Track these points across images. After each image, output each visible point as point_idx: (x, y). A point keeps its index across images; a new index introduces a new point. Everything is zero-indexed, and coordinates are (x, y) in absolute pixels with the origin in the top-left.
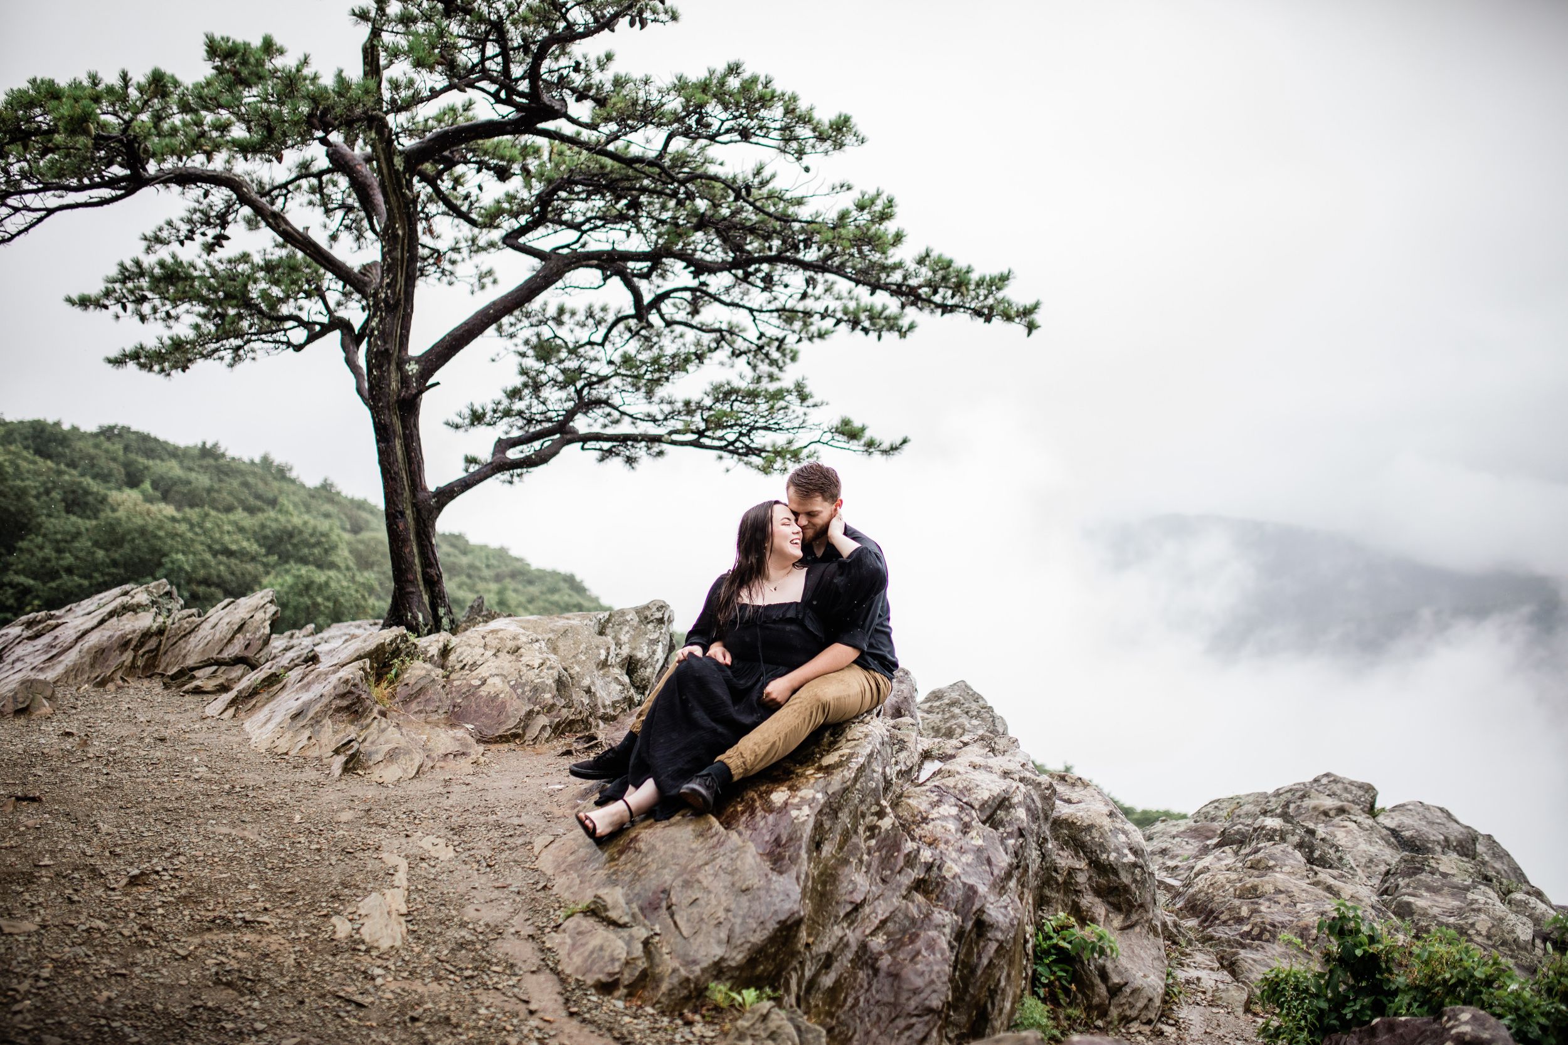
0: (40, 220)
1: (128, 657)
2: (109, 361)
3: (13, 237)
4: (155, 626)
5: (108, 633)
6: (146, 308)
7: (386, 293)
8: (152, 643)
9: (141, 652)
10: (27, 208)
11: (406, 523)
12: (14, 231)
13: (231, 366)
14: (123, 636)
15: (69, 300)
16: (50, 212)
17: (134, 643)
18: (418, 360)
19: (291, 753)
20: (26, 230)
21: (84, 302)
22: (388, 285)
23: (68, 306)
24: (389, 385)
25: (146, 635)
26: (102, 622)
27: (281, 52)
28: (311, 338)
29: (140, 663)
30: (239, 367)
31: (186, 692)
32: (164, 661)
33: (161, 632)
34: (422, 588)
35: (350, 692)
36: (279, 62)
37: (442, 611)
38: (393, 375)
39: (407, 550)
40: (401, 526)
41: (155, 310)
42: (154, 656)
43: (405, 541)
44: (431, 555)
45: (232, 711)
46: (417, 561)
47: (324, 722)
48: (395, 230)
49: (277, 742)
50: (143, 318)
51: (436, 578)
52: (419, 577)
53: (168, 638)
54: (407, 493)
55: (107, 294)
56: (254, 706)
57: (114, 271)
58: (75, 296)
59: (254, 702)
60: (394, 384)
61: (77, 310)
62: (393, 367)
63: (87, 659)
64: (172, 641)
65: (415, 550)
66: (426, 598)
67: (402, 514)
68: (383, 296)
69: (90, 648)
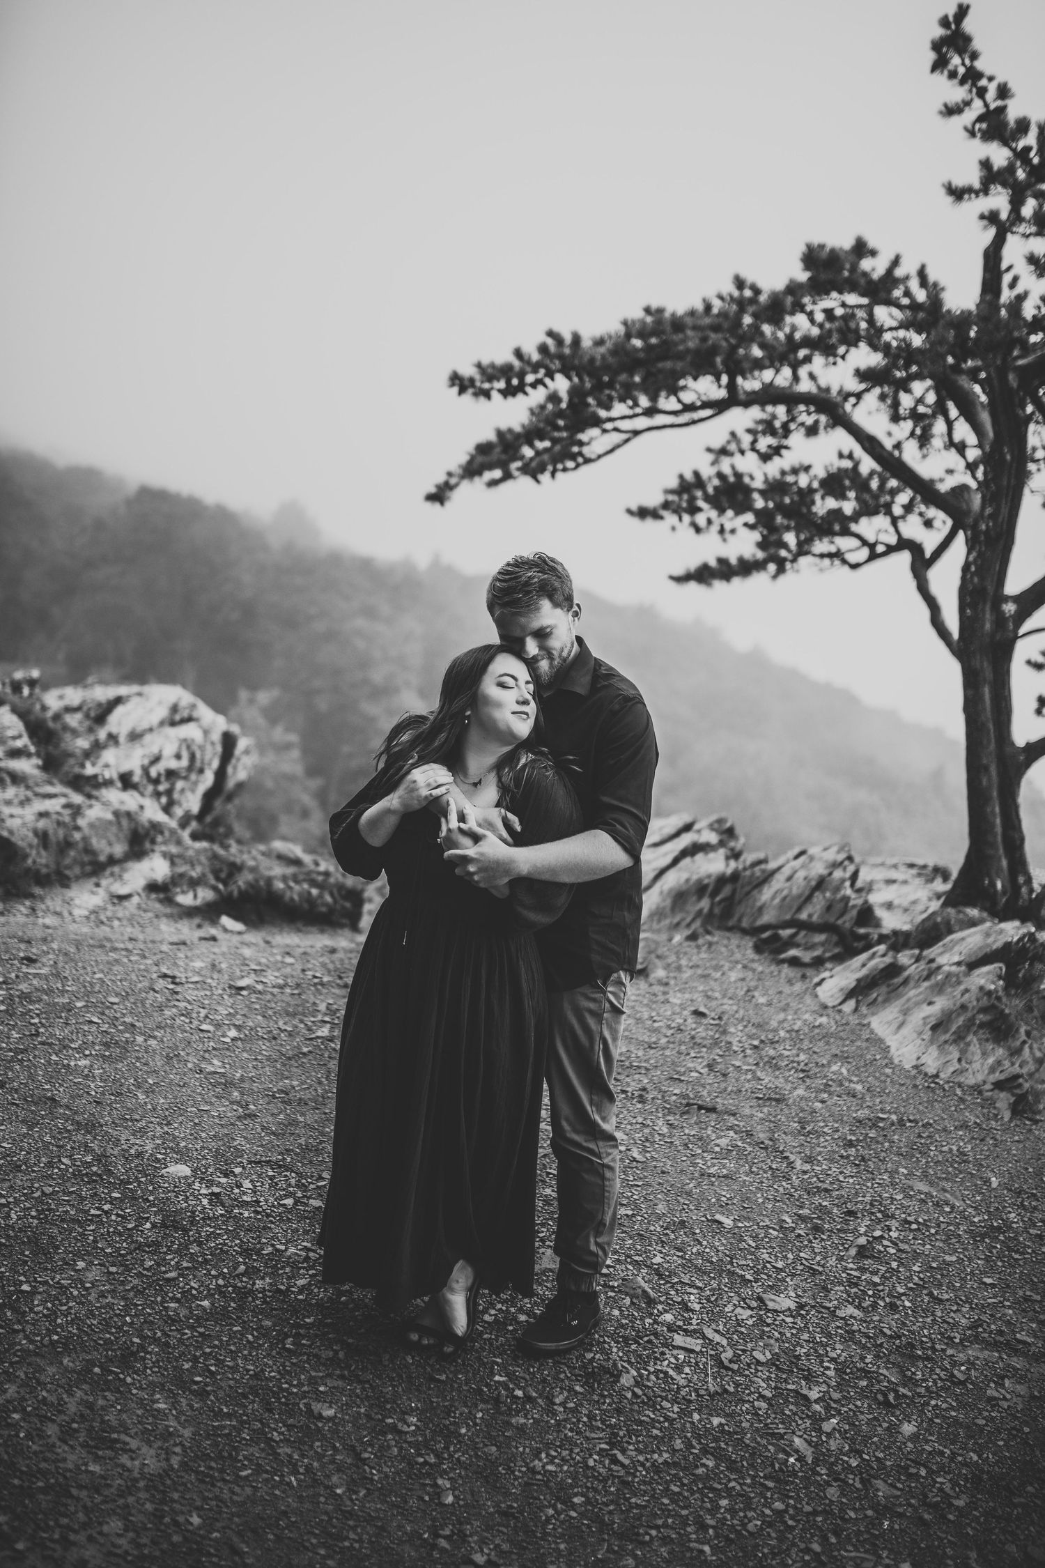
0: (627, 441)
1: (705, 904)
2: (672, 578)
3: (599, 457)
4: (729, 871)
5: (684, 876)
6: (701, 519)
7: (987, 525)
8: (726, 891)
9: (718, 899)
10: (616, 430)
11: (990, 779)
12: (601, 451)
13: (775, 577)
14: (700, 881)
15: (630, 512)
16: (636, 433)
17: (710, 888)
18: (1016, 599)
19: (942, 1075)
20: (612, 451)
21: (643, 513)
22: (990, 516)
23: (627, 516)
24: (983, 626)
25: (722, 880)
26: (675, 862)
27: (873, 253)
28: (873, 556)
29: (717, 911)
30: (782, 579)
31: (783, 961)
32: (739, 910)
33: (735, 876)
34: (1001, 851)
35: (993, 1007)
36: (866, 264)
37: (1021, 879)
38: (988, 616)
39: (989, 810)
40: (985, 782)
41: (709, 522)
42: (729, 907)
43: (988, 800)
44: (1014, 813)
45: (851, 1004)
46: (998, 821)
47: (969, 1039)
48: (1002, 456)
49: (922, 1061)
50: (698, 530)
51: (1018, 843)
52: (999, 838)
53: (743, 887)
54: (992, 746)
55: (666, 505)
56: (875, 1000)
57: (674, 483)
58: (634, 508)
59: (875, 995)
60: (988, 626)
61: (635, 521)
62: (988, 608)
63: (668, 902)
64: (747, 889)
65: (997, 810)
66: (1004, 863)
67: (986, 769)
68: (984, 527)
69: (670, 890)
